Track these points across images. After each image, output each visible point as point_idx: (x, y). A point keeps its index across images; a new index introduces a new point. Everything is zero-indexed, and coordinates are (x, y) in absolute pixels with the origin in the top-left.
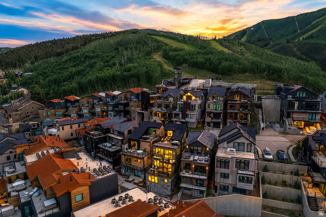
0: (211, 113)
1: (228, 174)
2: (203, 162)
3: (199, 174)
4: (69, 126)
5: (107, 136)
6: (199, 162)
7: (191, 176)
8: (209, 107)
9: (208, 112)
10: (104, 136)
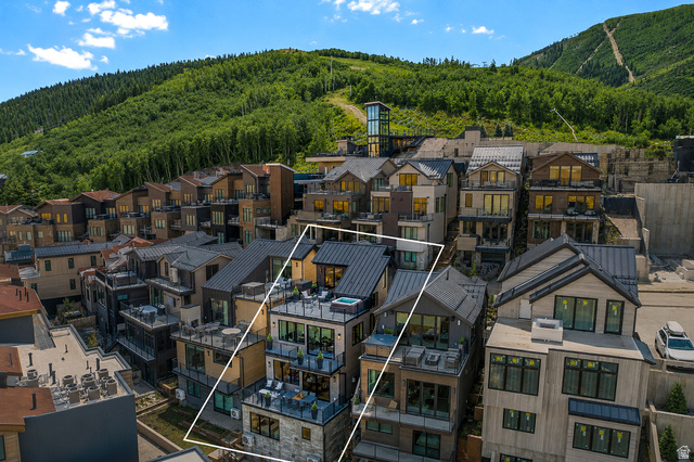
0: (474, 220)
1: (533, 416)
2: (441, 368)
3: (424, 410)
4: (65, 260)
5: (149, 284)
6: (425, 367)
7: (395, 417)
8: (468, 205)
9: (465, 220)
10: (144, 284)
